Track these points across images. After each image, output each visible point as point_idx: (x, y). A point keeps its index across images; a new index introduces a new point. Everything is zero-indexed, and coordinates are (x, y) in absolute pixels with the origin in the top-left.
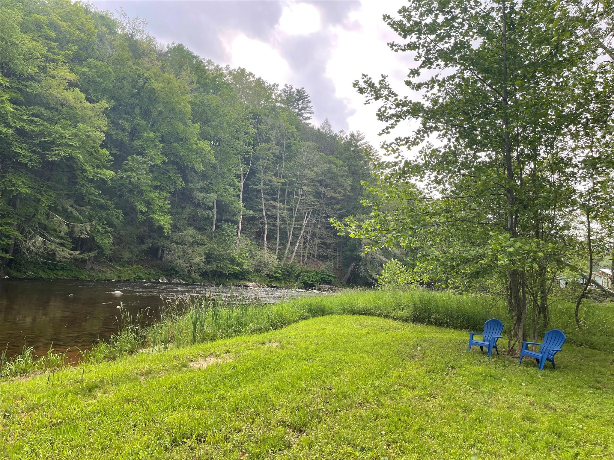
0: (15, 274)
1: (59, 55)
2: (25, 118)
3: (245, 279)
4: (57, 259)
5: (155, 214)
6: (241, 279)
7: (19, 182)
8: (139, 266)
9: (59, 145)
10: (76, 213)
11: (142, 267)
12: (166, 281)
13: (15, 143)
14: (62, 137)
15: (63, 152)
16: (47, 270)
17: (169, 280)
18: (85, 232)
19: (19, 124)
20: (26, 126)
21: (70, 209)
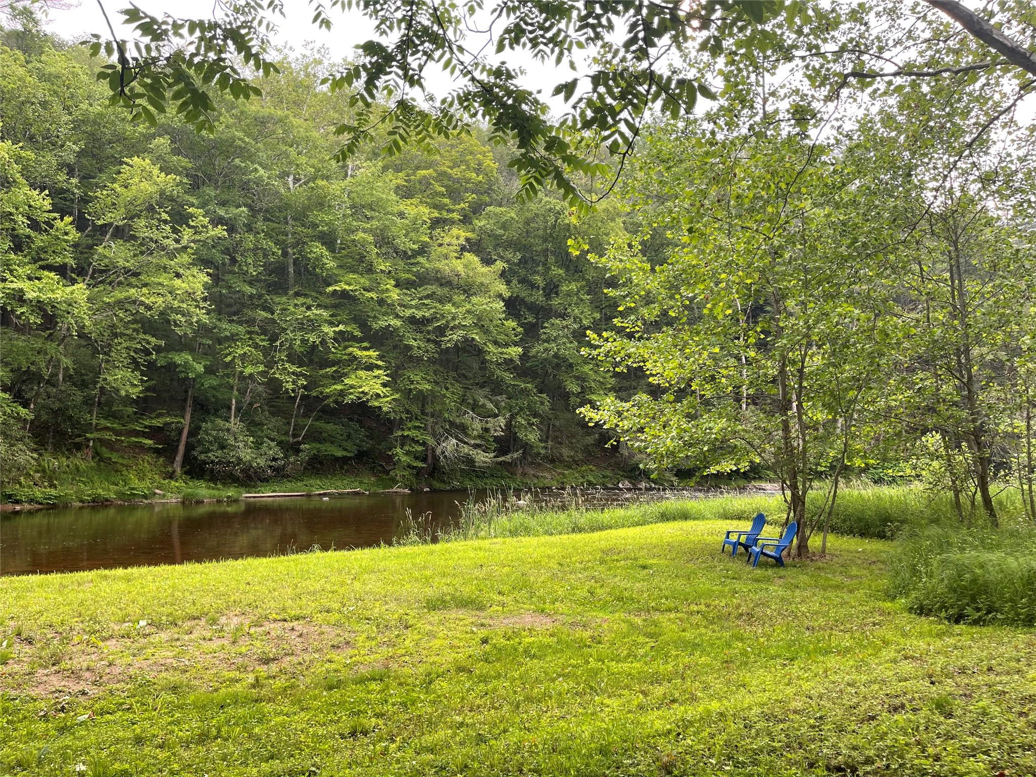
0: (437, 485)
1: (453, 211)
2: (413, 303)
3: (760, 478)
4: (477, 464)
5: (593, 393)
6: (754, 478)
7: (418, 378)
8: (591, 467)
9: (452, 329)
10: (490, 406)
11: (594, 468)
12: (629, 485)
13: (407, 334)
14: (454, 319)
15: (456, 336)
16: (474, 479)
17: (634, 485)
18: (498, 428)
19: (408, 313)
20: (416, 312)
21: (482, 401)
